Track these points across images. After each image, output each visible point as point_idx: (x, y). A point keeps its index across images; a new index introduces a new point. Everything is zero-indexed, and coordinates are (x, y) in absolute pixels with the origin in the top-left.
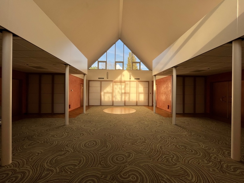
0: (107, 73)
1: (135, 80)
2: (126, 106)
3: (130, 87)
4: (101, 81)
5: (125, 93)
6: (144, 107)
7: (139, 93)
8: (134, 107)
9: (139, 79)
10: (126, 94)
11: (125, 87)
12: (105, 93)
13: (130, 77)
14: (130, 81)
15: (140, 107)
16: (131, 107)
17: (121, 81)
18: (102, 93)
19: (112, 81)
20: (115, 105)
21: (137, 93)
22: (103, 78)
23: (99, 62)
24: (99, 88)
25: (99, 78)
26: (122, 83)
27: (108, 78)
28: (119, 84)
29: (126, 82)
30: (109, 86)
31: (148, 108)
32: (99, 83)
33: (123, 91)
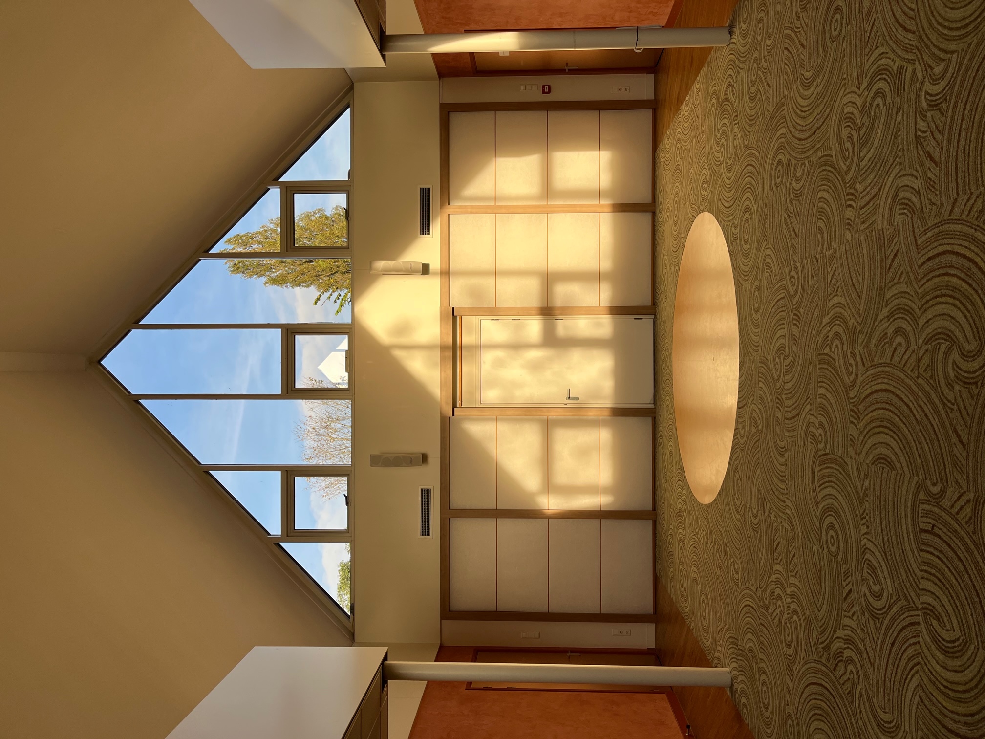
0: (378, 461)
1: (436, 228)
2: (661, 297)
3: (496, 273)
4: (450, 513)
5: (547, 311)
6: (667, 143)
7: (548, 190)
8: (667, 229)
9: (425, 194)
10: (558, 302)
11: (494, 311)
12: (548, 486)
13: (409, 271)
14: (446, 273)
15: (666, 180)
16: (664, 258)
17: (443, 348)
18: (551, 504)
19: (446, 425)
20: (645, 399)
21: (548, 210)
22: (426, 494)
23: (290, 532)
24: (507, 526)
25: (425, 530)
26: (467, 339)
27: (424, 458)
28: (467, 369)
29: (458, 300)
30: (491, 447)
31: (679, 101)
32: (461, 528)
33: (534, 327)
